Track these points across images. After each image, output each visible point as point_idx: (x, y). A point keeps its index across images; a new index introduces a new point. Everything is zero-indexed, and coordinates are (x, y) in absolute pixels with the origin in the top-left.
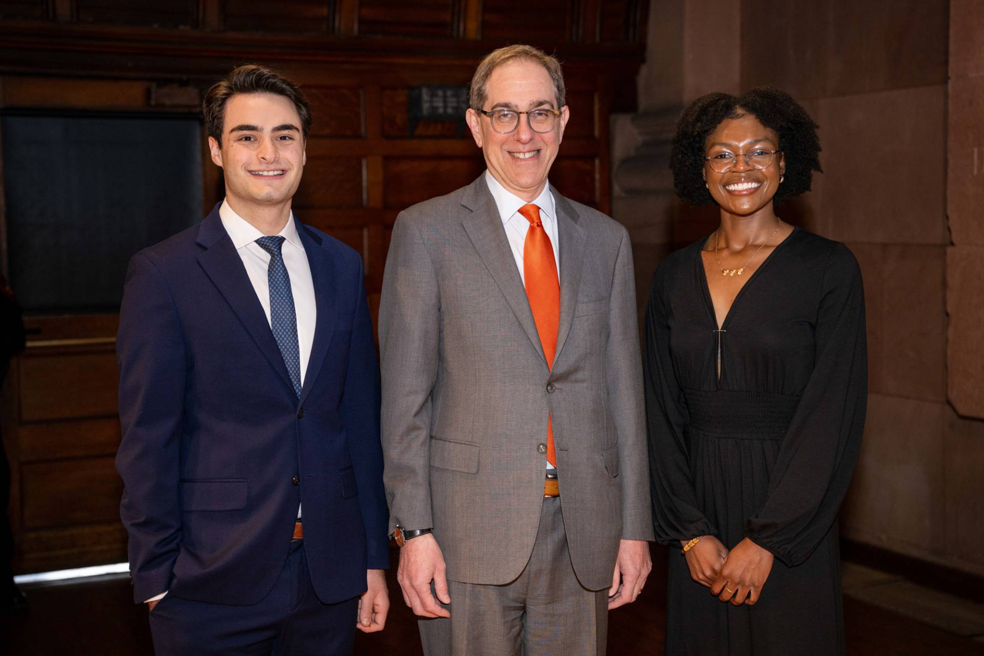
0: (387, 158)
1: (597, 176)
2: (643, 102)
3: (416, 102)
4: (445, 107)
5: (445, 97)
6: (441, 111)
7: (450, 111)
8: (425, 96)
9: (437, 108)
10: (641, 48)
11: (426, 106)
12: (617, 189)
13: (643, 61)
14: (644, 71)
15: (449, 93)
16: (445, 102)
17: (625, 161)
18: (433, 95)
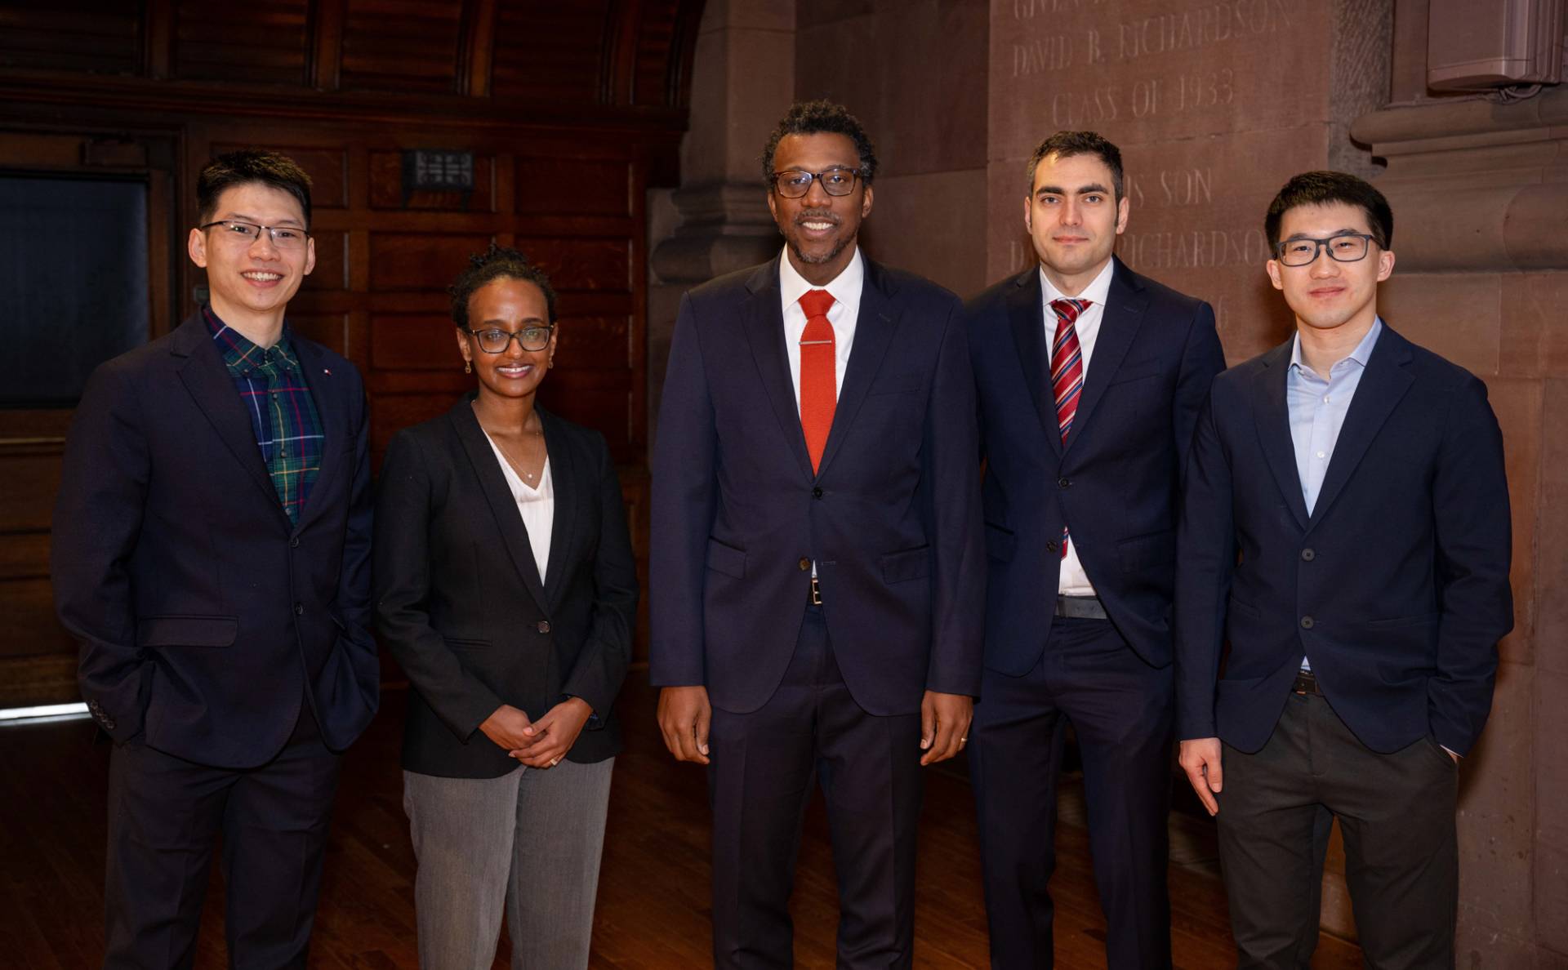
0: (373, 233)
1: (631, 262)
2: (685, 176)
3: (408, 169)
4: (444, 175)
5: (444, 163)
6: (439, 179)
7: (450, 179)
8: (420, 162)
9: (434, 175)
10: (684, 113)
11: (420, 173)
12: (653, 277)
13: (685, 128)
14: (687, 138)
15: (449, 159)
16: (444, 169)
17: (663, 244)
18: (429, 161)
